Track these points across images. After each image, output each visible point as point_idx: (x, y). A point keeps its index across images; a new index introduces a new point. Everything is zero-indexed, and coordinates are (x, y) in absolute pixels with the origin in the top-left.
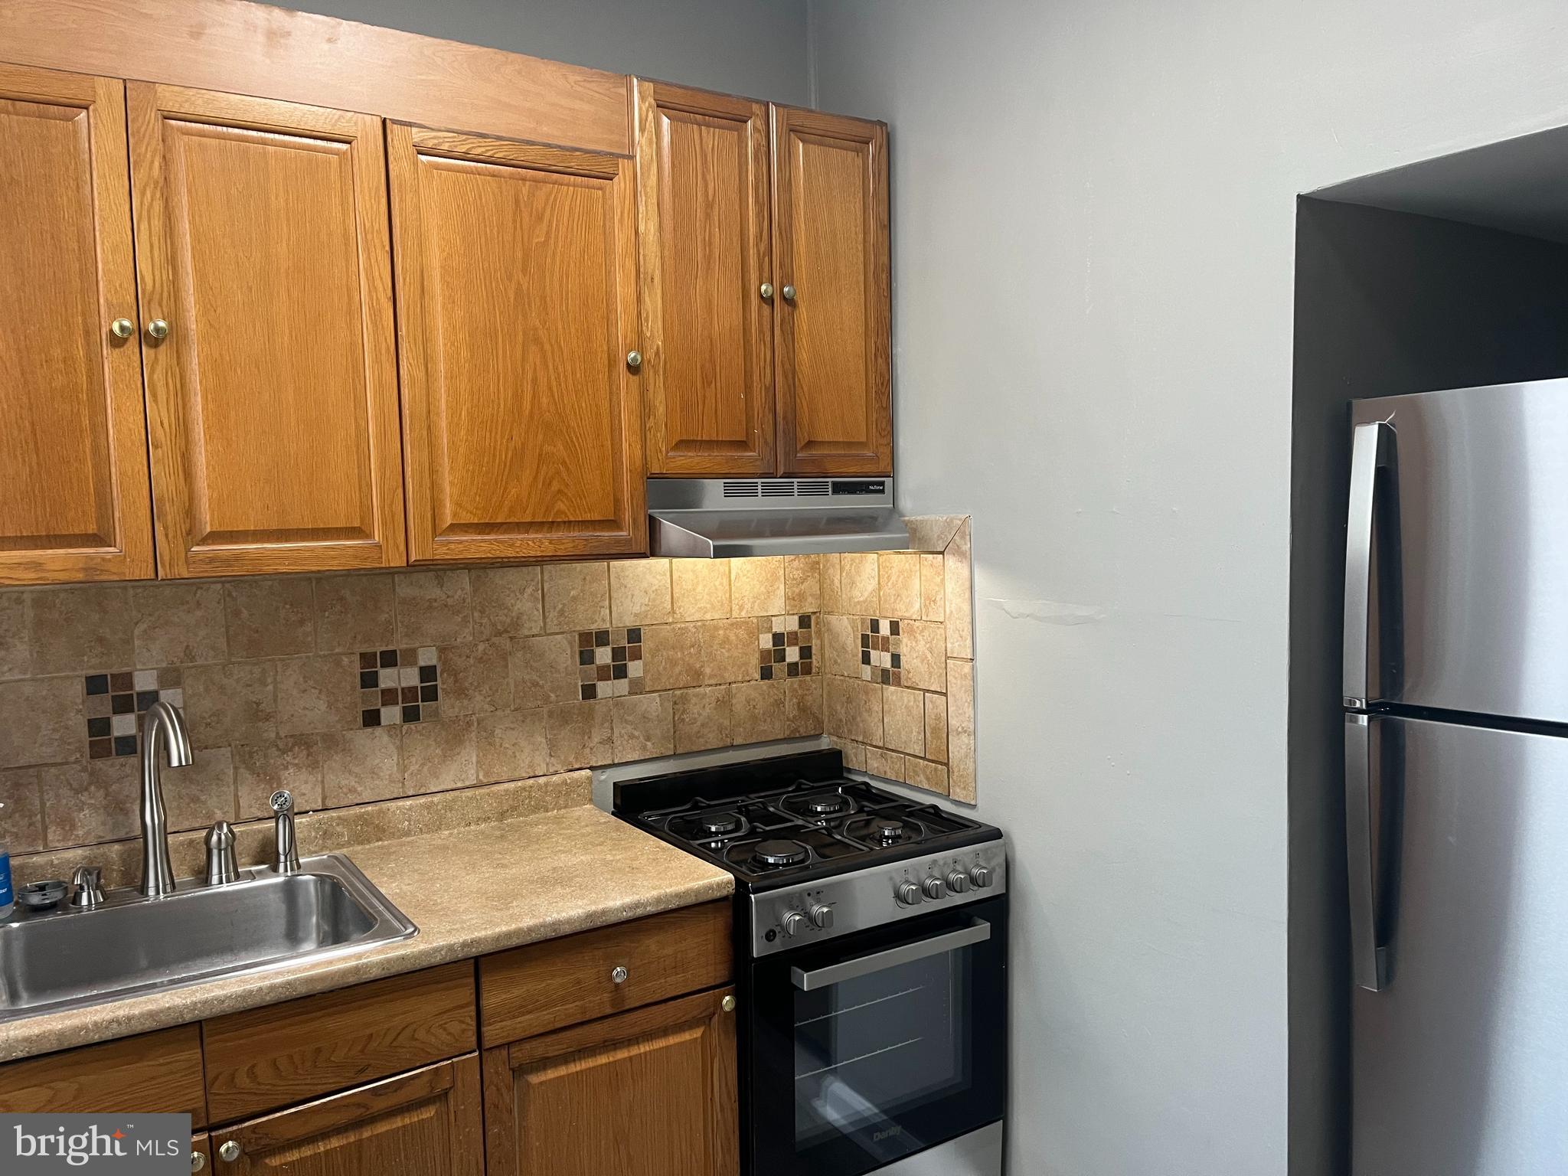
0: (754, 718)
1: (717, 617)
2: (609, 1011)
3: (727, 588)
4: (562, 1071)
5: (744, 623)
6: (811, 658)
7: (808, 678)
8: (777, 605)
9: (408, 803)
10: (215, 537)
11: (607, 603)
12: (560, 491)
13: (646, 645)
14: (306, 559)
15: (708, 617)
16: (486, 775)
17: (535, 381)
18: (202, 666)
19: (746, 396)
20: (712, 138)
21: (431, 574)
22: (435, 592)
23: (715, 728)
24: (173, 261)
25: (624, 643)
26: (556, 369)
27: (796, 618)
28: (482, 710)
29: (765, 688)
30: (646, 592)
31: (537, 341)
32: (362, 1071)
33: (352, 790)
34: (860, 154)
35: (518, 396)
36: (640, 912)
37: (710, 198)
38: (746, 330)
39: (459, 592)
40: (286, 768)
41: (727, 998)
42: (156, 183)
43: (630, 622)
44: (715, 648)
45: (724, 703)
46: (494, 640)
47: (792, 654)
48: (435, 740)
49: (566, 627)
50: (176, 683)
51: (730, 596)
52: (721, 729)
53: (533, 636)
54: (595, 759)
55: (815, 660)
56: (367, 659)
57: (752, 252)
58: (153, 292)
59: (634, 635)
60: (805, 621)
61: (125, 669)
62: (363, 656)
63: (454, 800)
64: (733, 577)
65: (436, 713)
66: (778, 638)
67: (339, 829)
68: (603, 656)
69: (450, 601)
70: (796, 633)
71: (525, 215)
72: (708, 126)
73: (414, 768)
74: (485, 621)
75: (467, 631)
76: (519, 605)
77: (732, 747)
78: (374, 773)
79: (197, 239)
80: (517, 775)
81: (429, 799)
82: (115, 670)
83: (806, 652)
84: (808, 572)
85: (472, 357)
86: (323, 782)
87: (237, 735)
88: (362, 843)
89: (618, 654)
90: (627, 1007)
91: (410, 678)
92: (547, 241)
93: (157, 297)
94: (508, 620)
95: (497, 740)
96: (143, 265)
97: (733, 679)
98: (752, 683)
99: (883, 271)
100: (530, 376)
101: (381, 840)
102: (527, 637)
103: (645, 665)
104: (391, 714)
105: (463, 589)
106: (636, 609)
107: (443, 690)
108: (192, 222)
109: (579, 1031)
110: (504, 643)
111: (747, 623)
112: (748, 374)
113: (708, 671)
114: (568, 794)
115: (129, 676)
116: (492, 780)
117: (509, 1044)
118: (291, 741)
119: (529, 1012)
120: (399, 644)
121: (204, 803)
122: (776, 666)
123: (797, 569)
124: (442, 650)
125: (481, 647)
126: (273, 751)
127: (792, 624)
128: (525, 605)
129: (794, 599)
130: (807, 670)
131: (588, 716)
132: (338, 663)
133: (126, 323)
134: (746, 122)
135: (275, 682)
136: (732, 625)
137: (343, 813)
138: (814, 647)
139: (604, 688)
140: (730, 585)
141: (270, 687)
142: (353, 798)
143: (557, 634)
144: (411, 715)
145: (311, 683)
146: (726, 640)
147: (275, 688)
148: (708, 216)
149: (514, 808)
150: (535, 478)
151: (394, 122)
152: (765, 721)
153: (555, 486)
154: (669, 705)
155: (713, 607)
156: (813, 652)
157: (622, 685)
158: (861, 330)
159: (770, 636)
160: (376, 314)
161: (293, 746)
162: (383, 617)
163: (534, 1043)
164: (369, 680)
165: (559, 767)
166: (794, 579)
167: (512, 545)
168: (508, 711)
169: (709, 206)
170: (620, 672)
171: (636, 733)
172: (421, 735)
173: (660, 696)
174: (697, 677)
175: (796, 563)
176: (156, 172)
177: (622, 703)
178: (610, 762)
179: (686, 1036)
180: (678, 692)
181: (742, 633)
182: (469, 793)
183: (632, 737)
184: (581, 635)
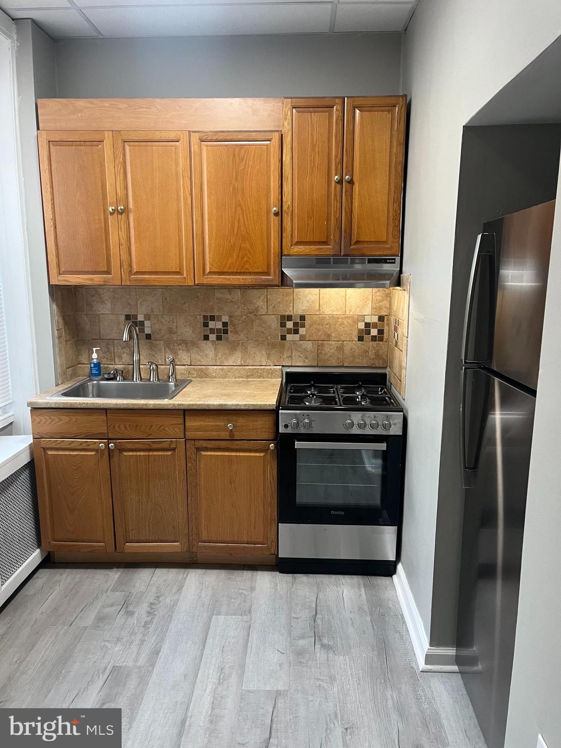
0: (354, 356)
1: (338, 313)
2: (229, 438)
3: (344, 302)
4: (212, 453)
5: (352, 317)
6: (383, 334)
7: (381, 343)
8: (367, 311)
9: (216, 367)
10: (137, 273)
11: (292, 305)
12: (247, 261)
13: (307, 322)
14: (163, 281)
15: (335, 313)
16: (244, 362)
17: (239, 220)
18: (156, 315)
19: (327, 223)
20: (317, 118)
21: (227, 290)
22: (228, 296)
23: (336, 358)
24: (126, 188)
25: (298, 321)
26: (247, 215)
27: (377, 317)
28: (243, 339)
29: (359, 345)
30: (308, 302)
31: (240, 205)
32: (149, 435)
33: (200, 360)
34: (390, 112)
35: (233, 226)
36: (238, 407)
37: (315, 142)
38: (329, 196)
39: (237, 297)
40: (179, 350)
41: (272, 445)
42: (121, 163)
43: (301, 313)
44: (337, 326)
45: (340, 349)
46: (249, 315)
47: (374, 332)
48: (227, 348)
49: (275, 313)
50: (149, 320)
51: (346, 305)
52: (338, 359)
53: (263, 315)
54: (284, 363)
55: (385, 336)
56: (205, 317)
57: (333, 162)
58: (121, 198)
59: (303, 318)
60: (381, 318)
61: (136, 313)
62: (204, 316)
63: (231, 369)
64: (347, 298)
65: (227, 339)
66: (367, 325)
67: (193, 372)
68: (290, 325)
69: (233, 300)
70: (377, 323)
71: (237, 159)
72: (315, 112)
73: (220, 356)
74: (245, 308)
75: (239, 311)
76: (258, 303)
77: (343, 366)
78: (207, 356)
79: (132, 179)
80: (255, 364)
81: (222, 367)
82: (133, 313)
83: (381, 332)
84: (384, 297)
85: (217, 212)
86: (190, 356)
87: (165, 337)
88: (200, 378)
89: (296, 324)
90: (235, 439)
91: (219, 325)
92: (245, 167)
93: (122, 199)
94: (254, 309)
95: (249, 351)
96: (118, 190)
97: (345, 340)
98: (354, 342)
99: (399, 165)
100: (237, 218)
101: (206, 378)
102: (261, 315)
103: (307, 330)
104: (213, 337)
105: (238, 296)
106: (304, 308)
107: (231, 331)
108: (132, 175)
109: (218, 442)
110: (252, 316)
111: (353, 317)
112: (329, 214)
113: (333, 335)
114: (272, 373)
115: (136, 315)
116: (246, 364)
117: (195, 440)
118: (181, 342)
119: (201, 431)
120: (216, 314)
121: (156, 357)
122: (366, 336)
123: (379, 296)
124: (230, 317)
125: (244, 317)
126: (176, 344)
127: (375, 319)
128: (260, 303)
129: (376, 309)
130: (381, 339)
131: (283, 346)
132: (196, 318)
133: (113, 208)
134: (333, 107)
135: (177, 322)
136: (345, 317)
137: (195, 367)
138: (385, 330)
139: (289, 337)
140: (346, 301)
141: (175, 324)
142: (199, 363)
143: (272, 315)
144: (219, 338)
145: (187, 323)
146: (342, 324)
147: (177, 324)
148: (313, 150)
149: (252, 375)
150: (238, 256)
151: (193, 132)
152: (359, 358)
153: (245, 259)
154: (316, 347)
155: (337, 310)
156: (385, 332)
157: (297, 337)
158: (386, 192)
159: (364, 323)
160: (185, 199)
161: (182, 343)
162: (211, 304)
163: (203, 442)
164: (206, 325)
165: (271, 364)
166: (377, 300)
167: (229, 280)
168: (252, 341)
169: (314, 146)
170: (296, 332)
171: (302, 356)
172: (222, 345)
173: (312, 343)
174: (328, 337)
175: (378, 294)
176: (121, 160)
177: (296, 344)
178: (290, 365)
179: (258, 454)
180: (320, 342)
181: (350, 321)
182: (236, 367)
183: (300, 357)
184: (281, 316)
